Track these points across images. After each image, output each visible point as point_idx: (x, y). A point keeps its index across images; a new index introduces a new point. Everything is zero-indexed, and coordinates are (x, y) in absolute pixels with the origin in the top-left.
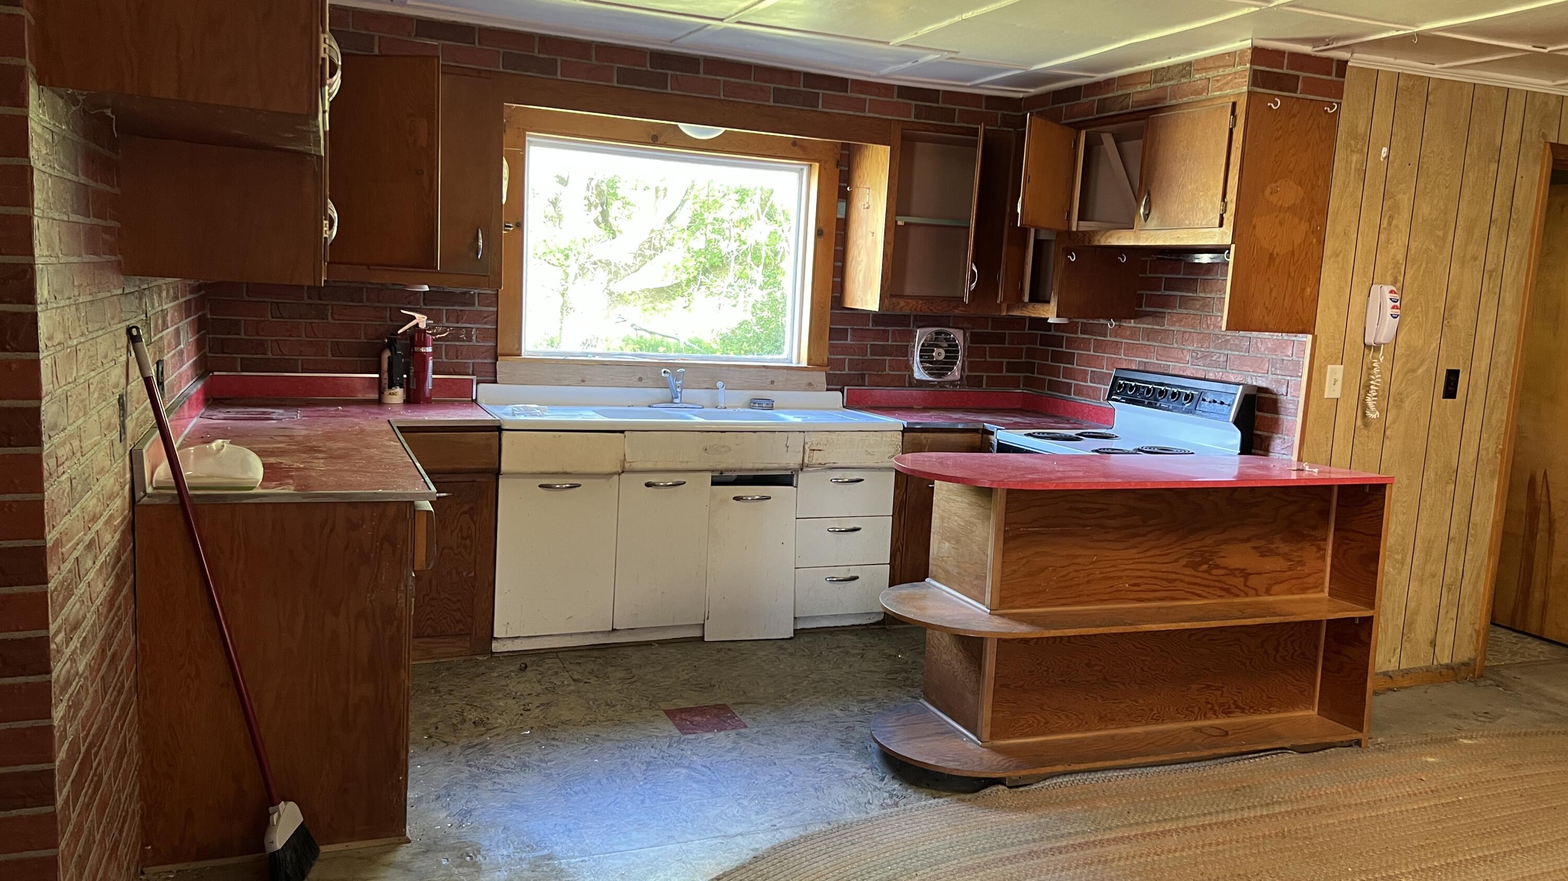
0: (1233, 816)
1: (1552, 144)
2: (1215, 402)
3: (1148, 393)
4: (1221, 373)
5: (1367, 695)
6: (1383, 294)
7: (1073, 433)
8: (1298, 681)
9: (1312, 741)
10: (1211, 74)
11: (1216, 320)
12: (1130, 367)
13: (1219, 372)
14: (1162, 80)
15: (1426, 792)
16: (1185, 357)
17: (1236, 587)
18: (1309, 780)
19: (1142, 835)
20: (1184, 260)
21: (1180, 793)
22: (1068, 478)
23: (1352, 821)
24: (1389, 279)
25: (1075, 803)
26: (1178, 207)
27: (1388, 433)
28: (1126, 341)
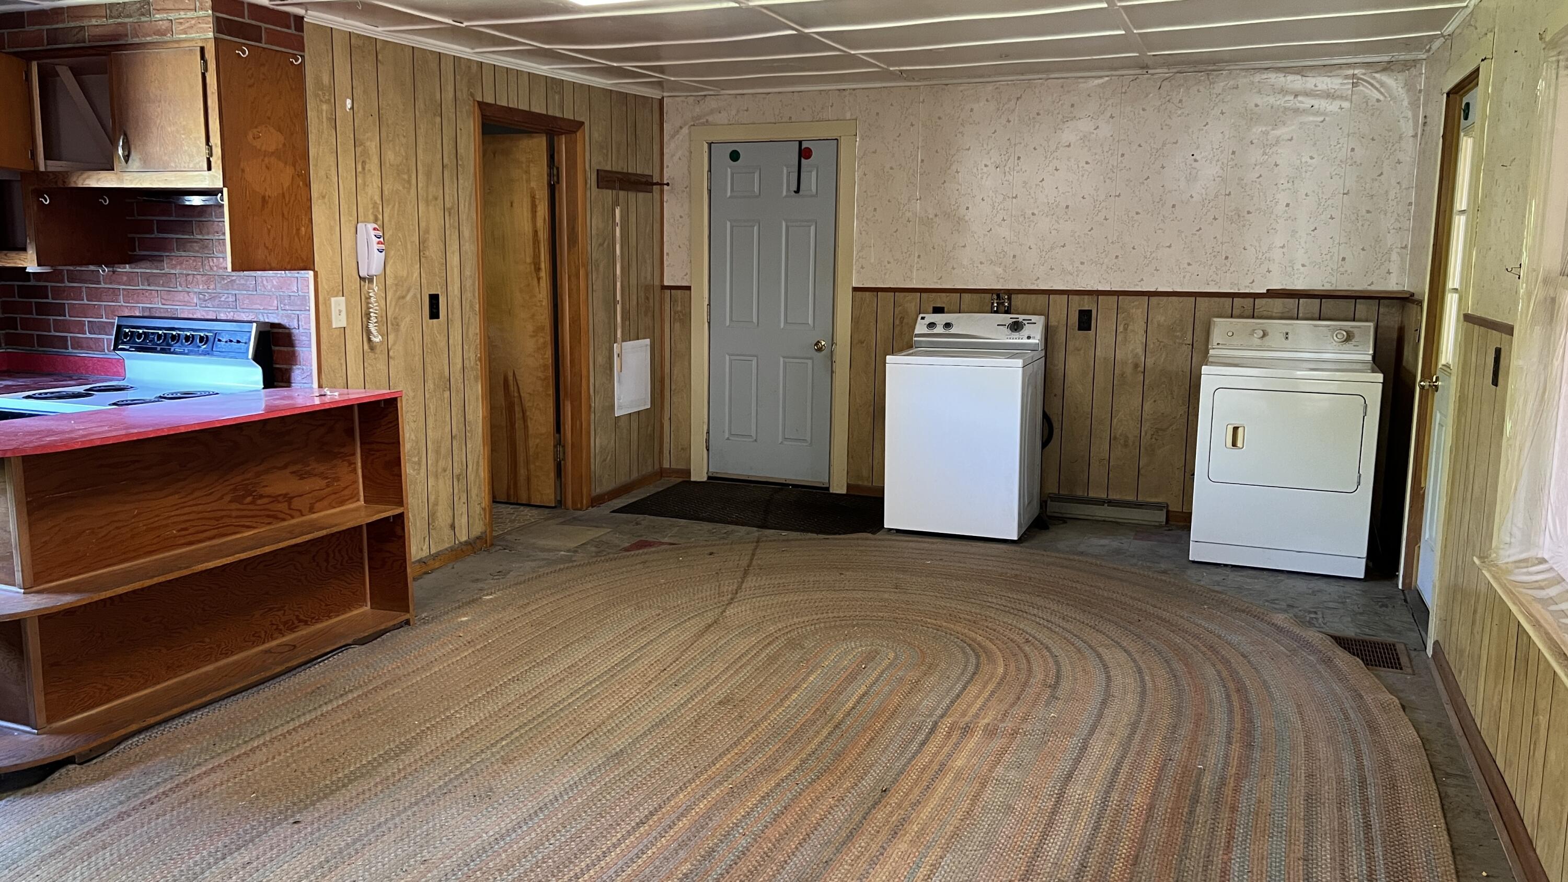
0: (313, 715)
1: (478, 102)
2: (231, 341)
3: (159, 339)
4: (232, 313)
5: (409, 580)
6: (368, 231)
7: (81, 389)
8: (349, 584)
9: (371, 631)
10: (172, 16)
11: (218, 261)
12: (133, 314)
13: (229, 312)
14: (119, 17)
15: (465, 645)
16: (193, 299)
17: (281, 512)
18: (372, 665)
19: (232, 759)
20: (174, 203)
21: (262, 712)
22: (93, 434)
23: (412, 685)
24: (371, 218)
25: (156, 755)
26: (160, 150)
27: (391, 353)
28: (124, 287)
